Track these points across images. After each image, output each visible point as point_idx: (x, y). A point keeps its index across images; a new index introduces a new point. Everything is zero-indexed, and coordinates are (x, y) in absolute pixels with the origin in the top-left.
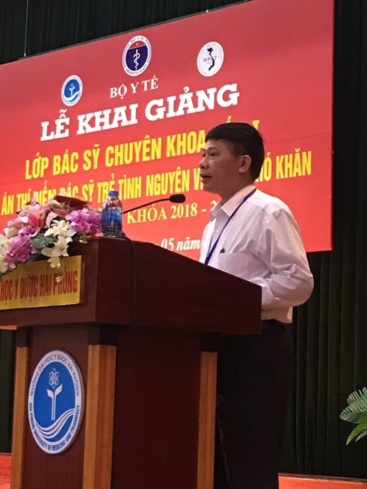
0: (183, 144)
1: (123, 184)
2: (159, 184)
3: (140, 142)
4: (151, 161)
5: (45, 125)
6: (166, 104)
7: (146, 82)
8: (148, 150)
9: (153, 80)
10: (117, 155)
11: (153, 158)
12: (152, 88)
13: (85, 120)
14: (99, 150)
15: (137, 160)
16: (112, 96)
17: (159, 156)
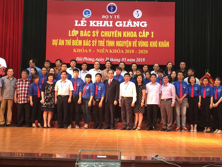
0: (129, 34)
1: (108, 42)
2: (121, 44)
3: (114, 32)
4: (118, 37)
5: (76, 21)
6: (123, 23)
7: (115, 16)
8: (117, 34)
9: (118, 16)
10: (105, 34)
11: (118, 36)
12: (118, 18)
13: (92, 22)
14: (98, 32)
15: (113, 36)
16: (103, 17)
17: (121, 36)
